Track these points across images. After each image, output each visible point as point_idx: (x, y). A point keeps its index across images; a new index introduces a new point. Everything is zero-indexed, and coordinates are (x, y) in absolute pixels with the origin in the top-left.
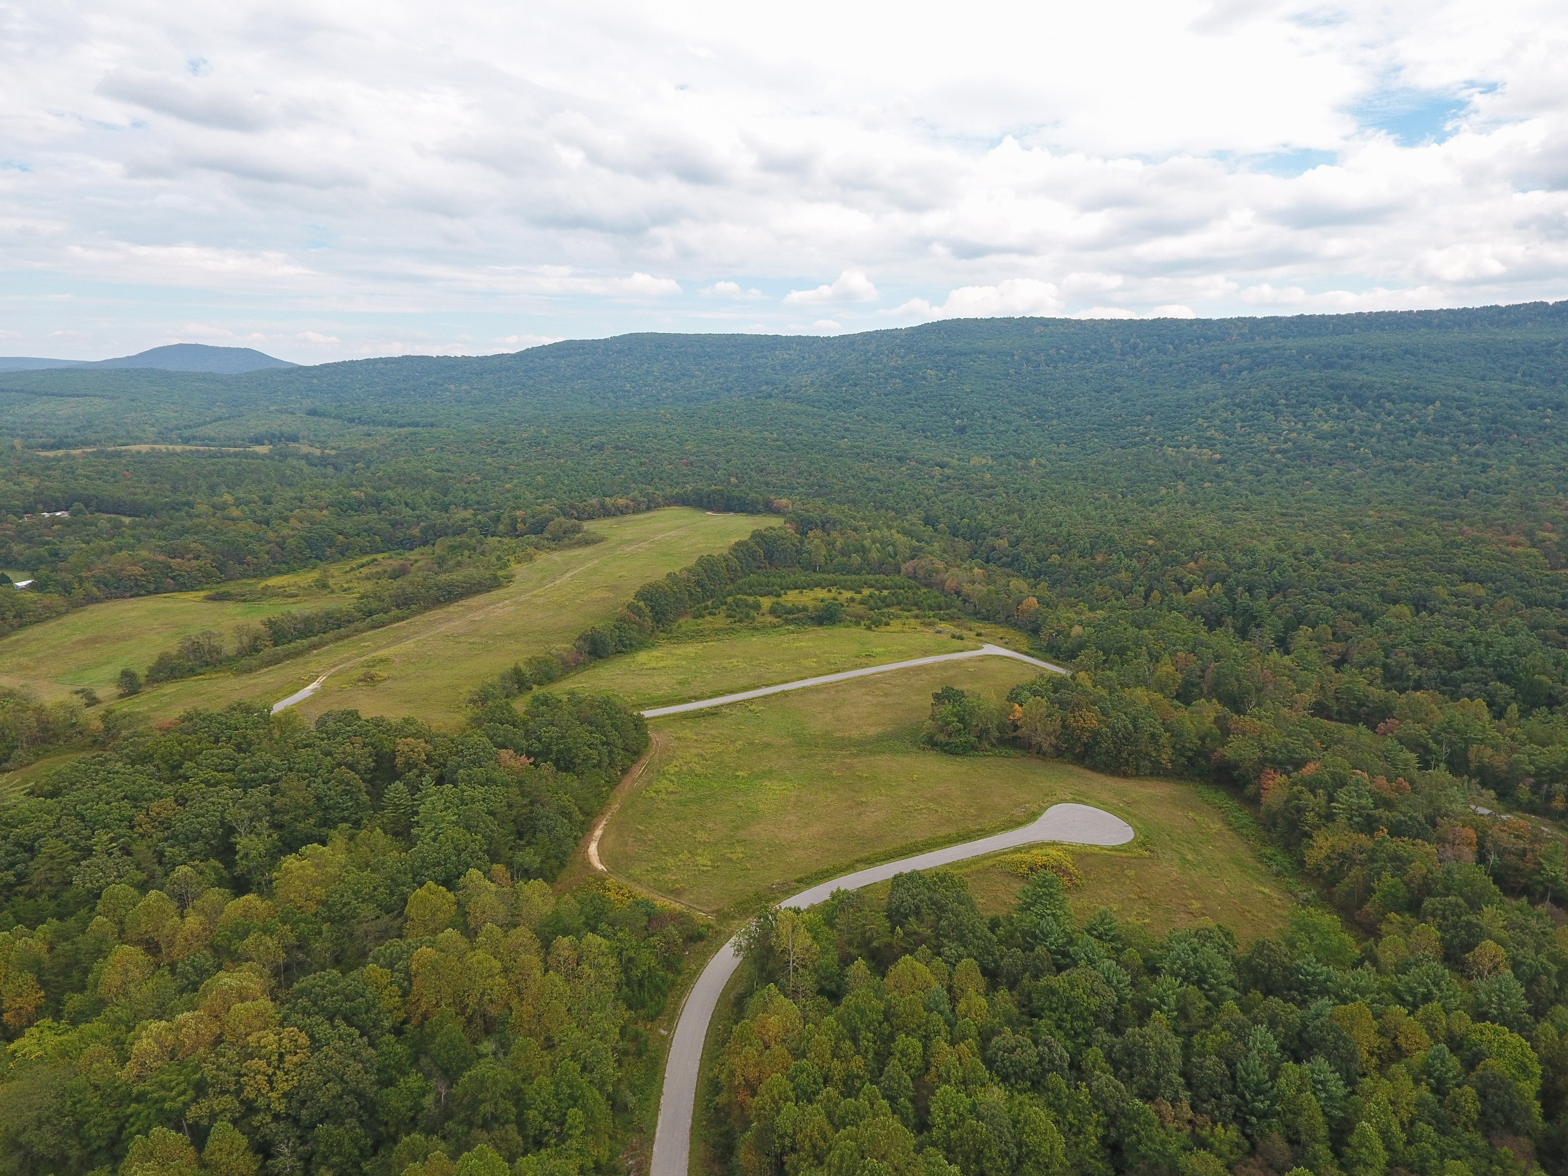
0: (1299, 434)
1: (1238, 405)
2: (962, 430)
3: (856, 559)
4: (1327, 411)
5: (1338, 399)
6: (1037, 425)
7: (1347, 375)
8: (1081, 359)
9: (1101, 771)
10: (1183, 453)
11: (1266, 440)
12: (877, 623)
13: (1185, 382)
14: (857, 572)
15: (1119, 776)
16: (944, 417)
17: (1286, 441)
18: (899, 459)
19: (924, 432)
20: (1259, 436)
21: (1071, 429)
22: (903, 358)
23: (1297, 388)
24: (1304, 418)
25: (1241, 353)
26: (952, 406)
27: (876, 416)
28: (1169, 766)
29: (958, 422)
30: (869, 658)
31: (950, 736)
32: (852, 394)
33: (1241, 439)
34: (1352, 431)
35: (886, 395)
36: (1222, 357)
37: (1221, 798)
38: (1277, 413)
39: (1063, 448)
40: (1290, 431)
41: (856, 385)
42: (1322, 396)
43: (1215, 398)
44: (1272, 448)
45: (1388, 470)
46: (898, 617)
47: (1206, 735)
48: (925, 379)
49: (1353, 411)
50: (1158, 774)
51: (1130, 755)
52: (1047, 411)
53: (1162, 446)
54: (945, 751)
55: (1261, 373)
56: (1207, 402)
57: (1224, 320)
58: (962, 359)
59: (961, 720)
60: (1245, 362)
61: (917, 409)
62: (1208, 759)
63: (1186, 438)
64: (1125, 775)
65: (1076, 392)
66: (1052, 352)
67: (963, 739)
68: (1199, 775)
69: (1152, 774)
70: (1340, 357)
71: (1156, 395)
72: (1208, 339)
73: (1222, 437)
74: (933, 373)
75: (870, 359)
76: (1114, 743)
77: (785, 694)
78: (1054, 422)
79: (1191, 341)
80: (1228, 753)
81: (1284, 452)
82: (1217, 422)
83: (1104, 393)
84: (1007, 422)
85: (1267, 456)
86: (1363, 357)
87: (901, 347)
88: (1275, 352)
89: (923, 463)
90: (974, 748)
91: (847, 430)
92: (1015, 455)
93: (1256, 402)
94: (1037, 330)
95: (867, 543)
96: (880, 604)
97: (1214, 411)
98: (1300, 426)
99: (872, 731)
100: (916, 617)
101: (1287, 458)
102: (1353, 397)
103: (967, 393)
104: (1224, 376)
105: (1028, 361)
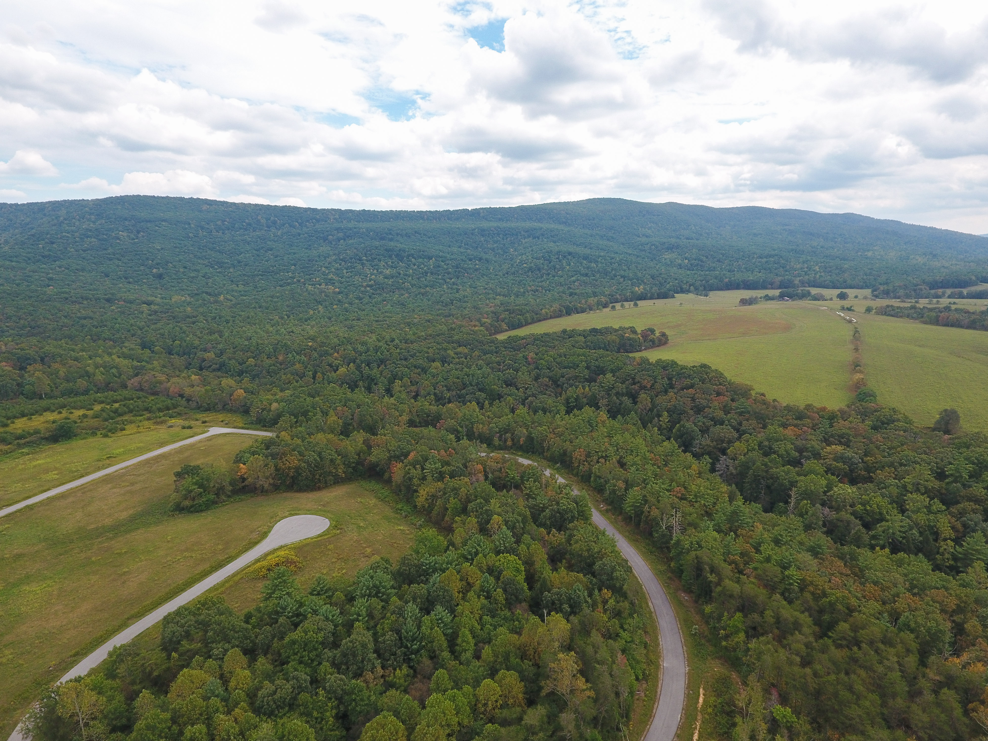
0: (376, 276)
1: (342, 260)
2: (160, 277)
3: (82, 383)
4: (386, 263)
5: (390, 257)
6: (219, 272)
7: (392, 244)
8: (241, 228)
9: (305, 491)
10: (318, 288)
11: (360, 280)
12: (113, 431)
13: (310, 246)
14: (86, 392)
15: (316, 490)
16: (142, 268)
17: (371, 280)
18: (108, 300)
19: (126, 278)
20: (356, 277)
21: (244, 275)
22: (94, 222)
23: (370, 251)
24: (376, 267)
25: (337, 229)
26: (147, 259)
27: (78, 267)
28: (344, 475)
29: (155, 270)
30: (111, 459)
31: (193, 499)
32: (50, 250)
33: (348, 280)
34: (400, 274)
35: (84, 251)
36: (327, 231)
37: (374, 485)
38: (363, 264)
39: (241, 288)
40: (372, 274)
41: (53, 243)
42: (383, 255)
43: (329, 256)
44: (365, 284)
45: (419, 293)
46: (131, 422)
47: (360, 452)
48: (119, 239)
49: (398, 263)
50: (338, 482)
51: (320, 476)
52: (223, 263)
53: (305, 284)
54: (192, 512)
55: (350, 241)
56: (325, 257)
57: (324, 210)
58: (149, 225)
59: (201, 486)
60: (341, 235)
61: (117, 262)
62: (363, 465)
63: (317, 279)
64: (319, 489)
65: (242, 250)
66: (219, 223)
67: (204, 499)
68: (360, 476)
69: (334, 483)
70: (387, 234)
71: (294, 254)
72: (318, 221)
73: (337, 279)
74: (125, 234)
75: (62, 222)
76: (310, 471)
77: (30, 508)
78: (231, 270)
79: (308, 221)
80: (373, 459)
81: (371, 286)
82: (333, 270)
83: (262, 251)
84: (195, 270)
85: (363, 289)
86: (398, 234)
87: (91, 214)
88: (355, 230)
89: (131, 302)
90: (214, 503)
91: (51, 279)
92: (207, 293)
93: (351, 258)
94: (205, 207)
95: (90, 369)
96: (112, 414)
97: (329, 263)
98: (375, 272)
99: (124, 515)
100: (149, 419)
101: (373, 290)
102: (397, 256)
103: (158, 250)
104: (331, 244)
105: (202, 228)
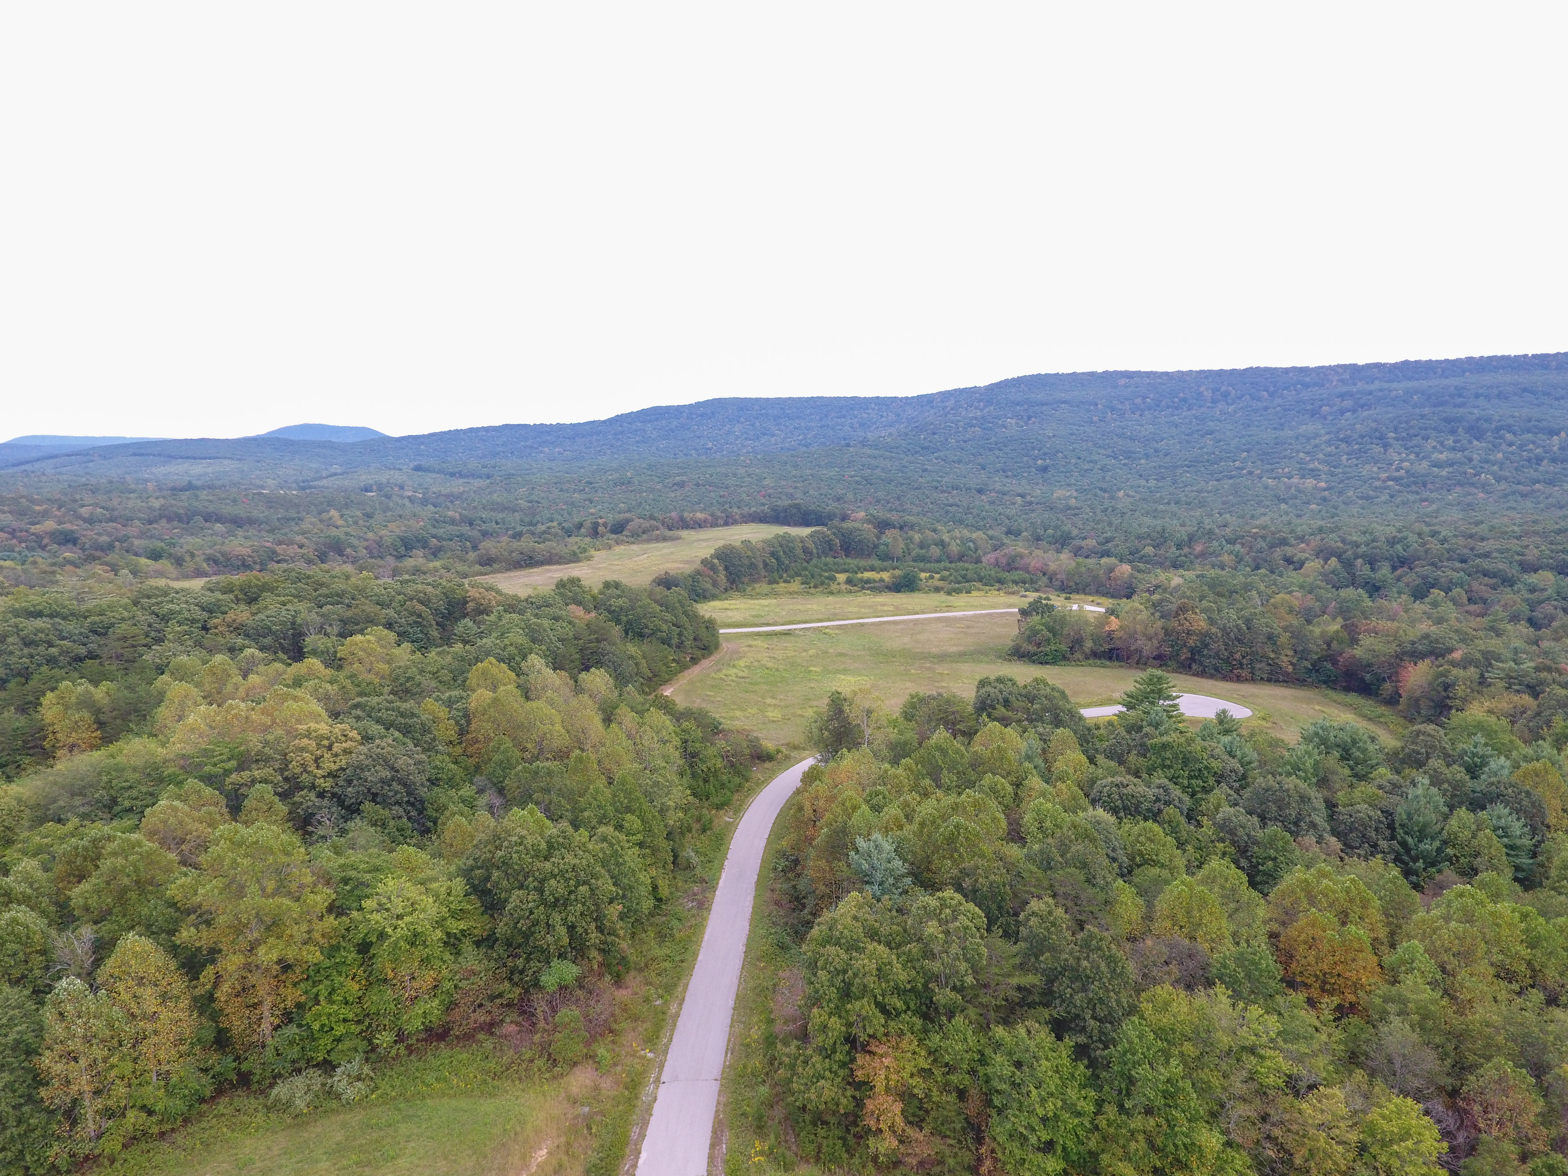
0: (1412, 464)
1: (1342, 440)
2: (1045, 469)
3: (935, 551)
4: (1442, 444)
5: (1453, 432)
6: (1125, 465)
7: (1462, 411)
8: (1168, 407)
9: (1212, 677)
10: (1285, 483)
11: (1375, 469)
12: (958, 591)
13: (1282, 425)
14: (939, 561)
15: (1231, 680)
16: (1025, 459)
17: (1397, 470)
18: (980, 491)
19: (1004, 471)
20: (1367, 467)
21: (1160, 467)
22: (982, 410)
23: (1407, 422)
24: (1416, 449)
25: (1342, 396)
26: (1034, 449)
27: (956, 458)
28: (1290, 669)
29: (1040, 462)
30: (950, 608)
31: (1039, 645)
32: (930, 441)
33: (1348, 470)
34: (1470, 460)
35: (965, 442)
36: (1322, 400)
37: (1353, 698)
38: (1386, 446)
39: (1152, 483)
40: (1402, 461)
41: (934, 434)
42: (1435, 429)
43: (1317, 435)
44: (1384, 476)
45: (1513, 493)
46: (979, 590)
47: (1332, 639)
48: (1005, 427)
49: (1470, 442)
50: (1277, 681)
51: (1244, 657)
52: (1132, 452)
53: (1261, 478)
54: (1034, 662)
55: (1366, 413)
56: (1308, 439)
57: (1323, 367)
58: (1044, 408)
59: (1051, 630)
60: (1348, 403)
61: (997, 452)
62: (1335, 663)
63: (1287, 470)
64: (1239, 679)
65: (1165, 436)
66: (1138, 401)
67: (1053, 648)
68: (1325, 682)
69: (1269, 680)
70: (1452, 396)
71: (1250, 436)
72: (1306, 386)
73: (1326, 469)
74: (1013, 421)
75: (949, 413)
76: (1226, 644)
77: (862, 625)
78: (1143, 461)
79: (1287, 388)
80: (1358, 652)
81: (1395, 479)
82: (1321, 456)
83: (1196, 436)
84: (1091, 461)
85: (1377, 484)
86: (1477, 396)
87: (980, 401)
88: (1380, 394)
89: (1004, 494)
90: (1064, 658)
91: (925, 470)
92: (1101, 489)
93: (1362, 437)
94: (1122, 381)
95: (947, 540)
96: (960, 579)
97: (1316, 446)
98: (1412, 457)
99: (954, 649)
100: (998, 590)
101: (1401, 485)
102: (1470, 429)
103: (1049, 437)
104: (1325, 419)
105: (1113, 409)
